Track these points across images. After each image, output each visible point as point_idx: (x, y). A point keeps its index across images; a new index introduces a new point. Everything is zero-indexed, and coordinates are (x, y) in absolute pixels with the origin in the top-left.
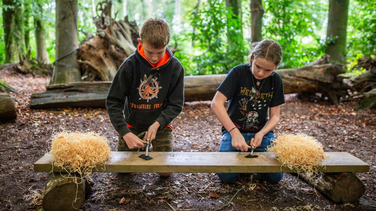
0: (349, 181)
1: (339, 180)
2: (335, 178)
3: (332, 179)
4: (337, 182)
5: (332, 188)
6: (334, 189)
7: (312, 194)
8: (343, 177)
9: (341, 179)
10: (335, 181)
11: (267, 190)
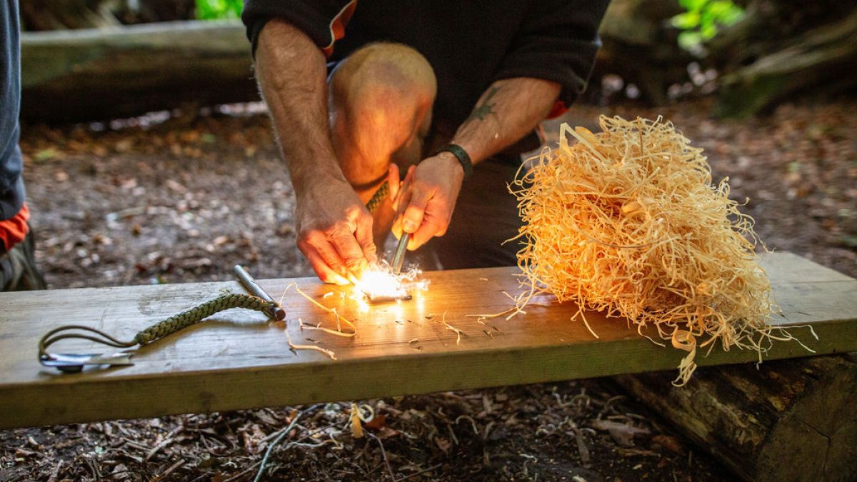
0: (840, 397)
1: (794, 399)
2: (776, 389)
3: (754, 388)
4: (788, 408)
5: (756, 439)
6: (766, 441)
7: (649, 458)
8: (815, 383)
9: (809, 389)
10: (777, 404)
11: (444, 445)
